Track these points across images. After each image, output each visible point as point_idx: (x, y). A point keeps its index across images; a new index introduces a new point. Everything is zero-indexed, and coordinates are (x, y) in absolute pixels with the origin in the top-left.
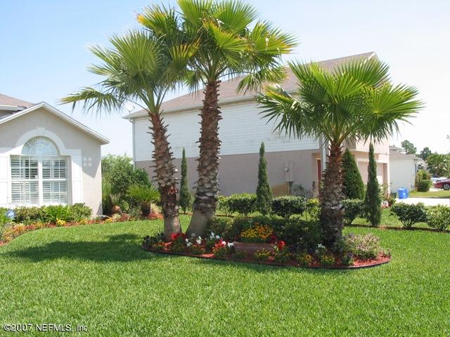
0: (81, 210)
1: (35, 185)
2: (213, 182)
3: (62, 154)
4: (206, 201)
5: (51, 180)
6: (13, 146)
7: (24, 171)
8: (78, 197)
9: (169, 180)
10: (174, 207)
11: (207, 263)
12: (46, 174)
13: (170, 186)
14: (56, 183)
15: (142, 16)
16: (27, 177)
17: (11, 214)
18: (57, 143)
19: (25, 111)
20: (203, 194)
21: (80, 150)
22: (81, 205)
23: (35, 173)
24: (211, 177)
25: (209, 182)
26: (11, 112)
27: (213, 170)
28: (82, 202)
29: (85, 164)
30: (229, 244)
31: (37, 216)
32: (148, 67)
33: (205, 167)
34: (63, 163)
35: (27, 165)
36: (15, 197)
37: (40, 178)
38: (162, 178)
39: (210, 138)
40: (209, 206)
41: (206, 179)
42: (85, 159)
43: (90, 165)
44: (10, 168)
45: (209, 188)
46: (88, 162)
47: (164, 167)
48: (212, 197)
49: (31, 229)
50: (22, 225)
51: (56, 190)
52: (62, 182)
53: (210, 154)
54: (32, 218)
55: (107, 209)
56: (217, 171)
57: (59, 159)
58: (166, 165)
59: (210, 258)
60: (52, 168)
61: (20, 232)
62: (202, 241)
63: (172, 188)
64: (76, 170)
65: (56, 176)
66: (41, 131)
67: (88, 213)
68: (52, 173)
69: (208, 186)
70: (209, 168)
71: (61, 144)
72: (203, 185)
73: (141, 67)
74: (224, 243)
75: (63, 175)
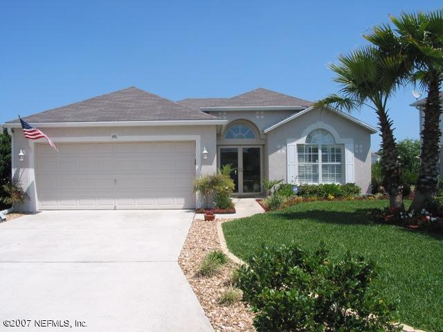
0: (352, 189)
1: (315, 167)
2: (432, 167)
3: (337, 142)
4: (425, 183)
5: (328, 163)
6: (300, 137)
7: (308, 157)
8: (350, 177)
9: (393, 166)
10: (397, 187)
11: (413, 232)
12: (325, 159)
13: (393, 170)
14: (333, 166)
15: (366, 35)
16: (310, 161)
17: (295, 190)
18: (334, 135)
19: (307, 110)
20: (423, 177)
21: (352, 139)
22: (352, 185)
23: (316, 158)
24: (431, 163)
25: (429, 167)
26: (298, 111)
27: (432, 157)
28: (353, 182)
29: (357, 151)
30: (433, 219)
31: (315, 191)
32: (371, 75)
33: (426, 155)
34: (339, 151)
35: (310, 152)
36: (301, 177)
37: (320, 163)
38: (387, 164)
39: (430, 129)
40: (428, 187)
41: (426, 165)
42: (357, 146)
43: (361, 151)
44: (297, 154)
45: (428, 173)
46: (359, 149)
47: (388, 155)
48: (431, 180)
49: (307, 201)
50: (301, 197)
51: (333, 171)
52: (337, 165)
53: (430, 143)
54: (311, 193)
55: (374, 189)
56: (436, 158)
57: (335, 147)
58: (390, 153)
59: (416, 229)
60: (329, 154)
61: (298, 202)
62: (413, 216)
63: (396, 171)
64: (349, 156)
65: (333, 161)
66: (321, 125)
67: (357, 191)
68: (329, 158)
69: (427, 170)
70: (429, 155)
71: (336, 135)
72: (423, 170)
73: (365, 77)
74: (428, 217)
75: (339, 160)
